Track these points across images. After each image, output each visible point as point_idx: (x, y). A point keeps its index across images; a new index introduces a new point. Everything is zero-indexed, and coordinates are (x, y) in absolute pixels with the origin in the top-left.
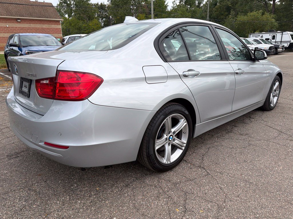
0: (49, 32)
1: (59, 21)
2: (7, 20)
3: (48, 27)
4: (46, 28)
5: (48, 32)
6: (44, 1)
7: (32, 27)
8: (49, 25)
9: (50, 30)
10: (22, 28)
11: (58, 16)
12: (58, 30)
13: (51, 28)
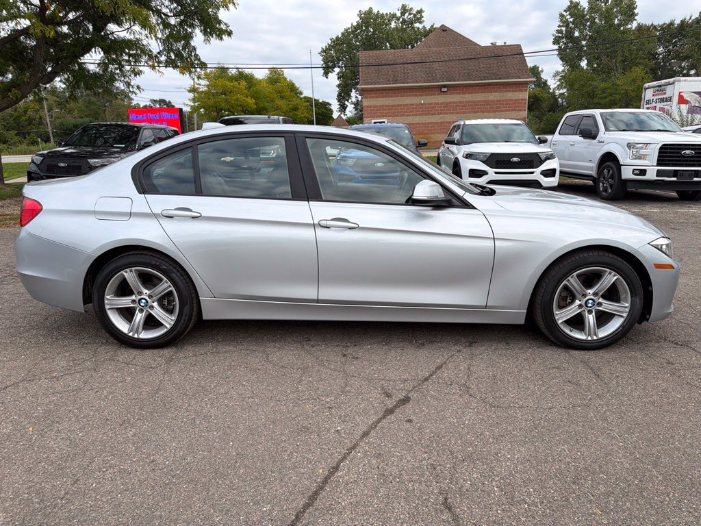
0: (500, 107)
1: (526, 83)
2: (424, 90)
3: (498, 99)
4: (493, 101)
5: (497, 108)
6: (505, 43)
7: (467, 100)
8: (502, 94)
9: (503, 104)
10: (448, 103)
11: (526, 72)
12: (518, 103)
13: (504, 100)
